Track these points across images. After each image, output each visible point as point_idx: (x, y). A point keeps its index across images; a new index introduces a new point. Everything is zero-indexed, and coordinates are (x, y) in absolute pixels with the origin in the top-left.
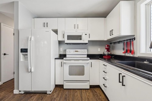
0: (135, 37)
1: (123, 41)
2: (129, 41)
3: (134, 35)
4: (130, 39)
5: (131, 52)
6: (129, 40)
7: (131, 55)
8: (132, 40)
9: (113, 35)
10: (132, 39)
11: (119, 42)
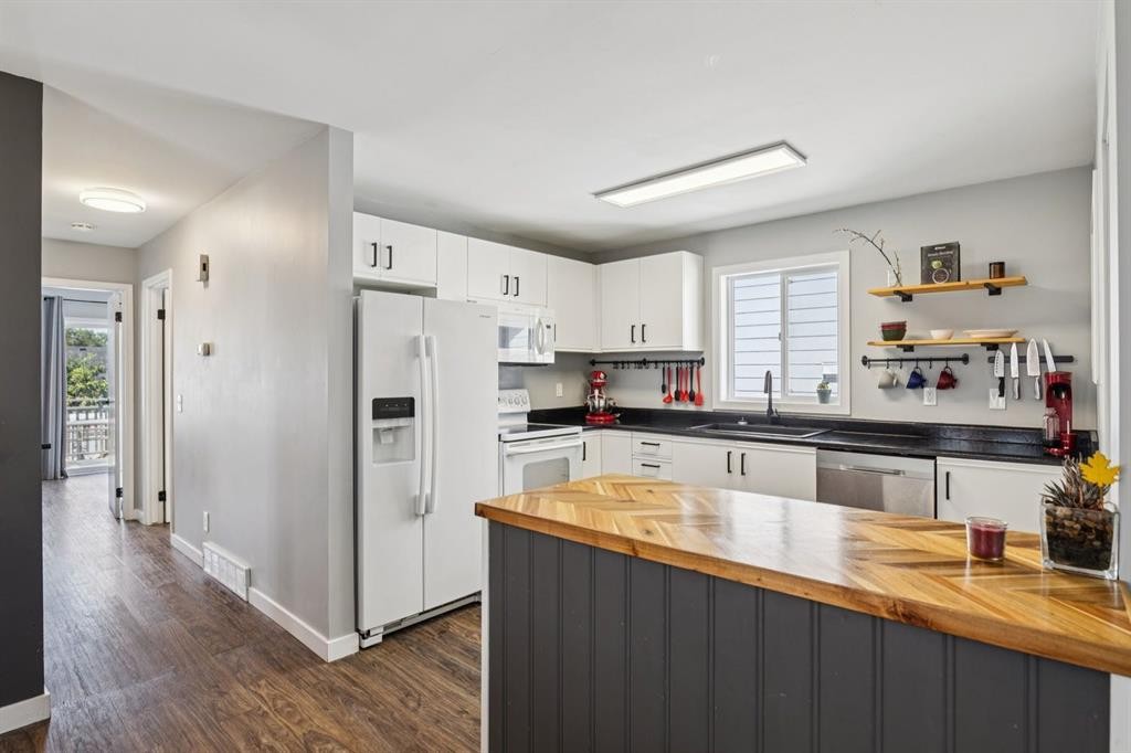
0: (704, 356)
1: (664, 362)
2: (684, 365)
3: (702, 352)
4: (692, 362)
5: (692, 397)
6: (687, 362)
7: (691, 407)
8: (696, 364)
9: (645, 345)
10: (698, 362)
11: (643, 363)
